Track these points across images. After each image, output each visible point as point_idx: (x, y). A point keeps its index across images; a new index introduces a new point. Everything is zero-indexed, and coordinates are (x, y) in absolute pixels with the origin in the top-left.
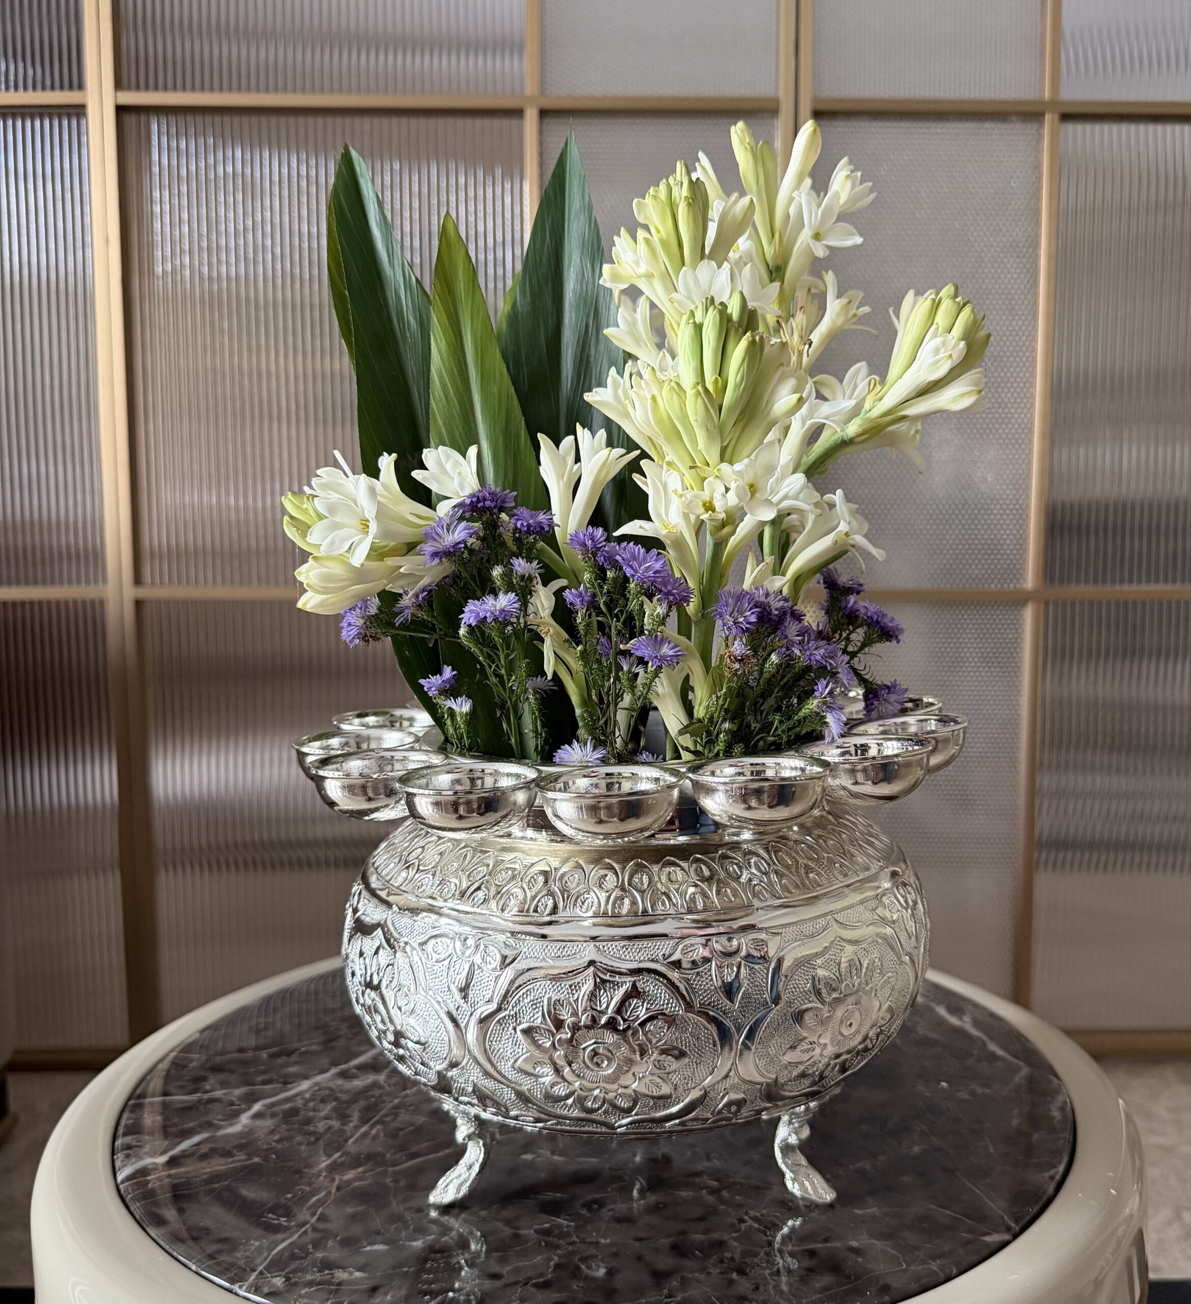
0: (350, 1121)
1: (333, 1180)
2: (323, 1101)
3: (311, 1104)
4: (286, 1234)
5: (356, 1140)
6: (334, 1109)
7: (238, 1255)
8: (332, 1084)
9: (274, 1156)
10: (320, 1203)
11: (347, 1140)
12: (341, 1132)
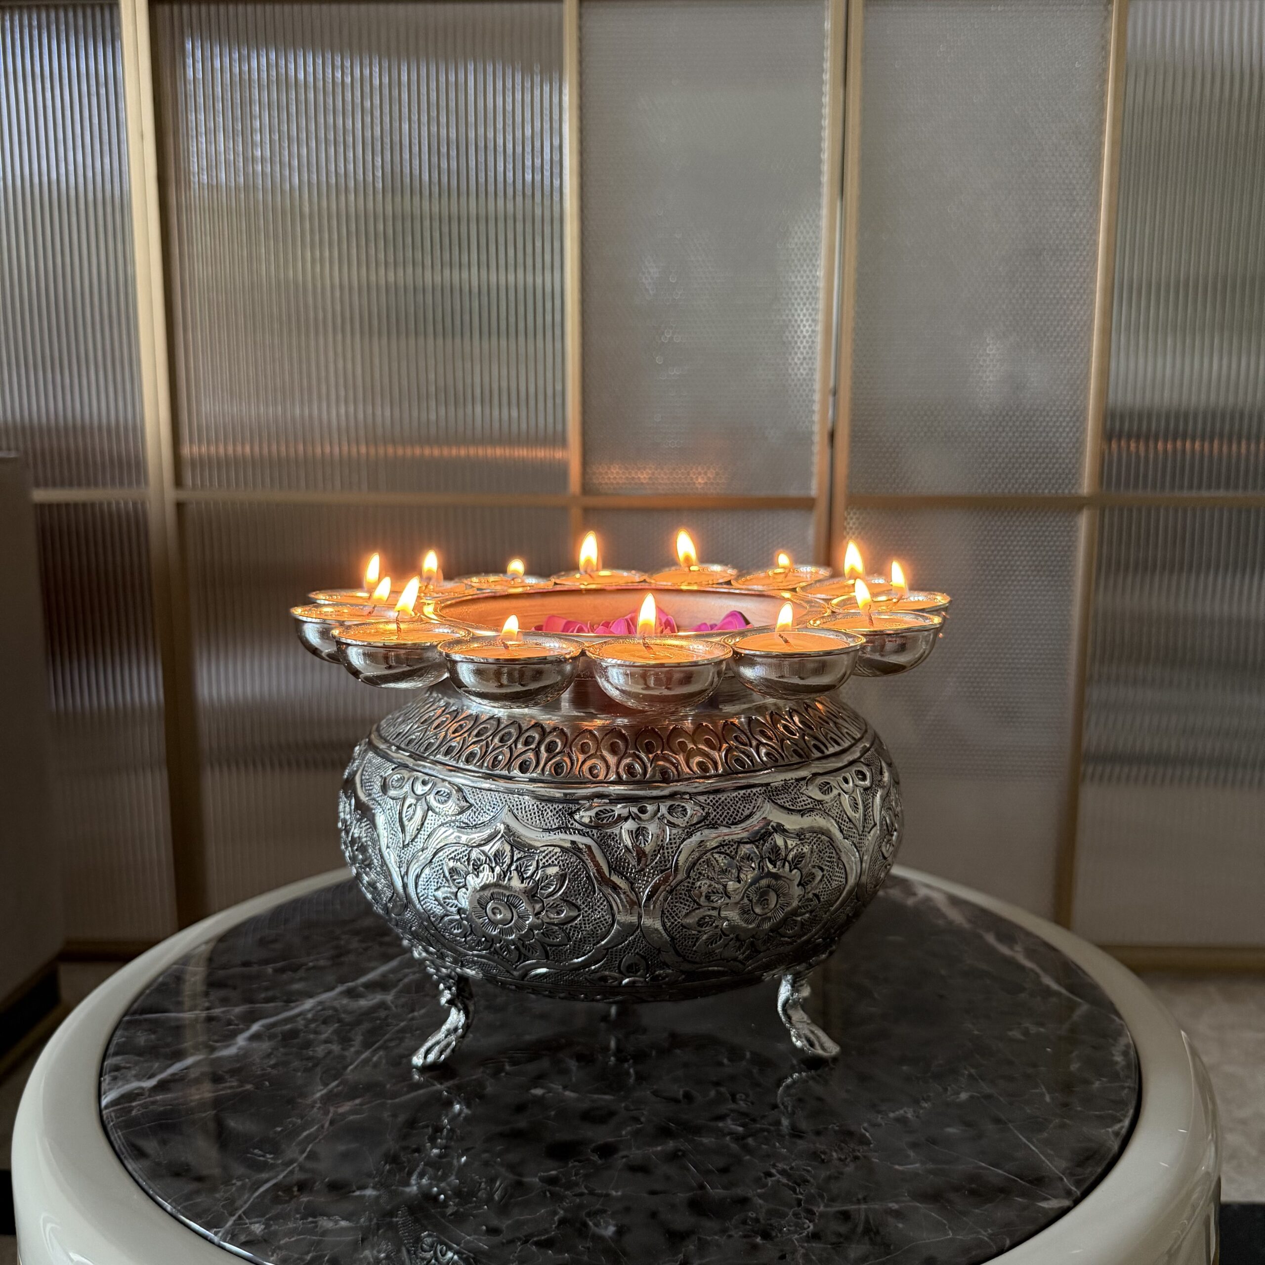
0: (351, 1046)
1: (326, 1113)
2: (325, 1022)
3: (313, 1026)
4: (271, 1174)
5: (356, 1068)
6: (336, 1032)
7: (217, 1196)
8: (336, 1004)
9: (267, 1083)
10: (310, 1139)
11: (346, 1068)
12: (342, 1057)
